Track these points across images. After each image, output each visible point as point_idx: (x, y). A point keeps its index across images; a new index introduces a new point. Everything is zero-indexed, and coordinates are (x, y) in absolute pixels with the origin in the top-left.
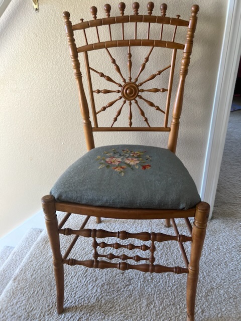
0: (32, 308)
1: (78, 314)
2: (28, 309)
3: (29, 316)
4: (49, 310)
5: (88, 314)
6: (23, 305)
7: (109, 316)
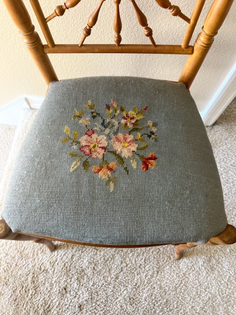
0: (23, 248)
1: (70, 251)
2: (20, 248)
3: (22, 256)
4: (41, 248)
5: (80, 252)
6: (13, 245)
7: (100, 251)
